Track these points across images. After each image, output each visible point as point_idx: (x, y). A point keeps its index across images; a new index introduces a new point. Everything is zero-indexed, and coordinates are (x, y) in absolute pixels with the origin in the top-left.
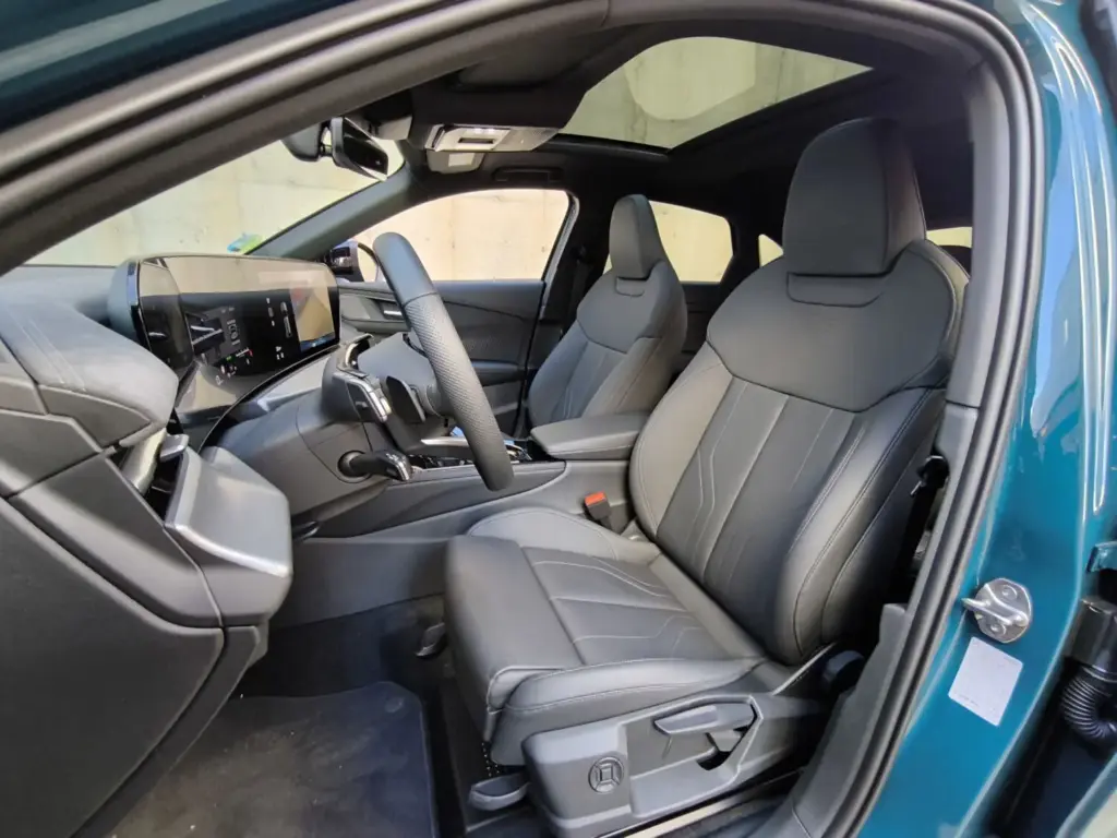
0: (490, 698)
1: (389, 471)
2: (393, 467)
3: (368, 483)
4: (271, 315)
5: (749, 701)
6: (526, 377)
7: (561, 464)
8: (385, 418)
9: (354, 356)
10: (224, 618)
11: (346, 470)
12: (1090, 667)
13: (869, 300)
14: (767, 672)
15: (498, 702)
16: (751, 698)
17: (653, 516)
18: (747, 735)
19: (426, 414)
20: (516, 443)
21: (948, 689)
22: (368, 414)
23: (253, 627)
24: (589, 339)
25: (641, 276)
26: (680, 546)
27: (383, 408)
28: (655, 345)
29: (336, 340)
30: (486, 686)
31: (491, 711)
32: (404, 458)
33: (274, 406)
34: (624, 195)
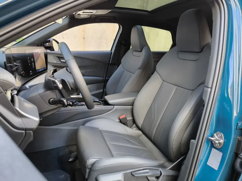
0: (87, 166)
1: (62, 102)
2: (63, 101)
3: (56, 107)
4: (29, 62)
5: (160, 170)
6: (106, 81)
7: (113, 106)
8: (61, 88)
9: (53, 74)
10: (25, 128)
11: (51, 103)
12: (239, 154)
13: (197, 59)
14: (167, 164)
15: (90, 167)
16: (160, 169)
17: (140, 122)
18: (159, 179)
19: (72, 88)
20: (99, 100)
21: (207, 162)
22: (57, 88)
23: (31, 131)
24: (125, 70)
25: (139, 50)
26: (147, 130)
27: (60, 86)
28: (143, 71)
29: (47, 69)
30: (86, 162)
31: (88, 170)
32: (65, 99)
33: (30, 87)
34: (135, 25)
